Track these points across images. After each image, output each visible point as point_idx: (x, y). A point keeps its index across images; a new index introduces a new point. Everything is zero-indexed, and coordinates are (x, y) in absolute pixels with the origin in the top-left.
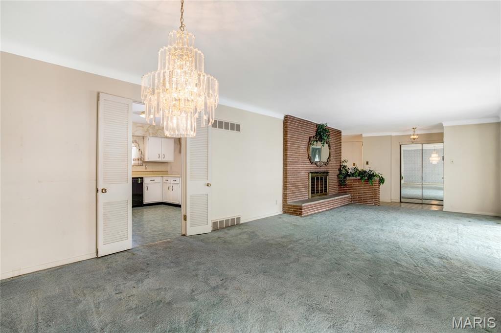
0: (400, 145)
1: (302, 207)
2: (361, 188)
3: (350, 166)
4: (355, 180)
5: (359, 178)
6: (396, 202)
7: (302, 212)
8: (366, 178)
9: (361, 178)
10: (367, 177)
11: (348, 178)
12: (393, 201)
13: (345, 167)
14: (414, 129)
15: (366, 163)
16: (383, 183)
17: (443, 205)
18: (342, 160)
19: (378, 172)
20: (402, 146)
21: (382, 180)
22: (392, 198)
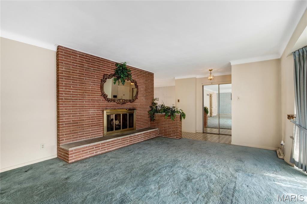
0: (203, 86)
1: (68, 151)
2: (166, 122)
3: (159, 103)
4: (161, 116)
5: (164, 113)
6: (200, 133)
7: (68, 157)
8: (169, 114)
9: (166, 114)
10: (170, 112)
11: (156, 114)
12: (197, 132)
13: (155, 104)
14: (210, 70)
15: (178, 100)
16: (184, 118)
17: (231, 135)
18: (154, 98)
19: (180, 108)
20: (204, 86)
21: (183, 115)
22: (197, 130)
